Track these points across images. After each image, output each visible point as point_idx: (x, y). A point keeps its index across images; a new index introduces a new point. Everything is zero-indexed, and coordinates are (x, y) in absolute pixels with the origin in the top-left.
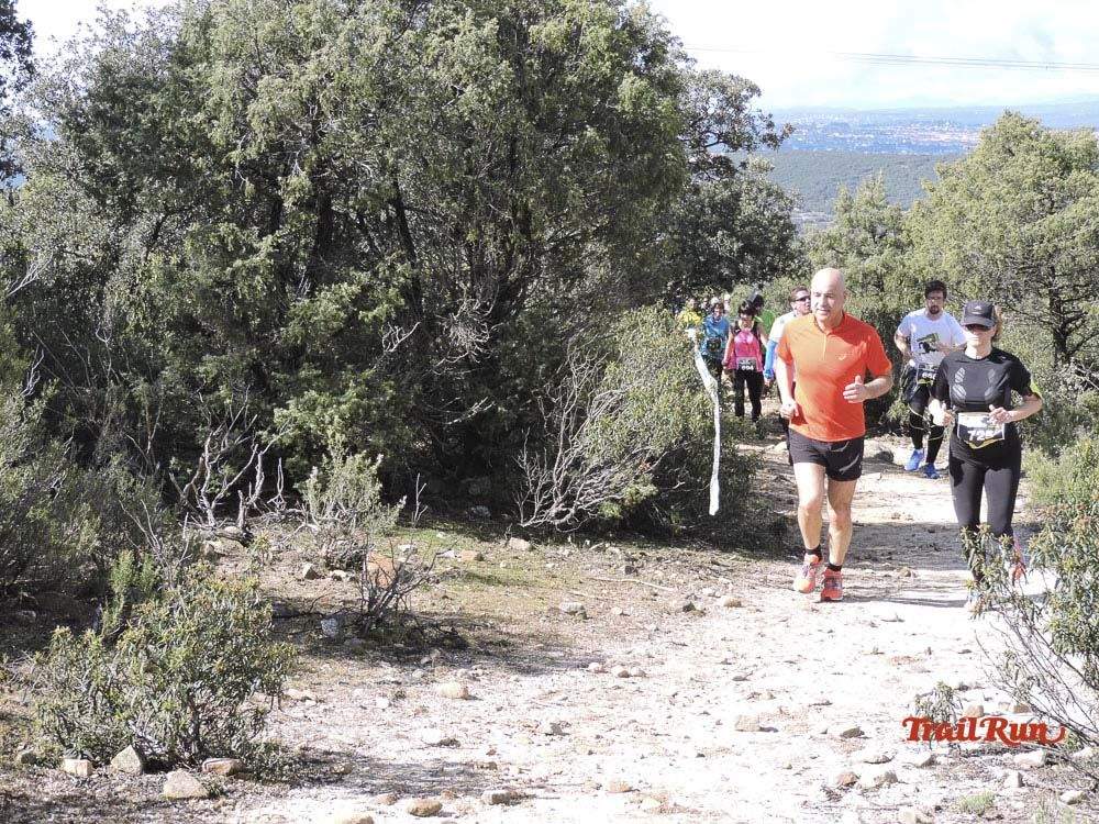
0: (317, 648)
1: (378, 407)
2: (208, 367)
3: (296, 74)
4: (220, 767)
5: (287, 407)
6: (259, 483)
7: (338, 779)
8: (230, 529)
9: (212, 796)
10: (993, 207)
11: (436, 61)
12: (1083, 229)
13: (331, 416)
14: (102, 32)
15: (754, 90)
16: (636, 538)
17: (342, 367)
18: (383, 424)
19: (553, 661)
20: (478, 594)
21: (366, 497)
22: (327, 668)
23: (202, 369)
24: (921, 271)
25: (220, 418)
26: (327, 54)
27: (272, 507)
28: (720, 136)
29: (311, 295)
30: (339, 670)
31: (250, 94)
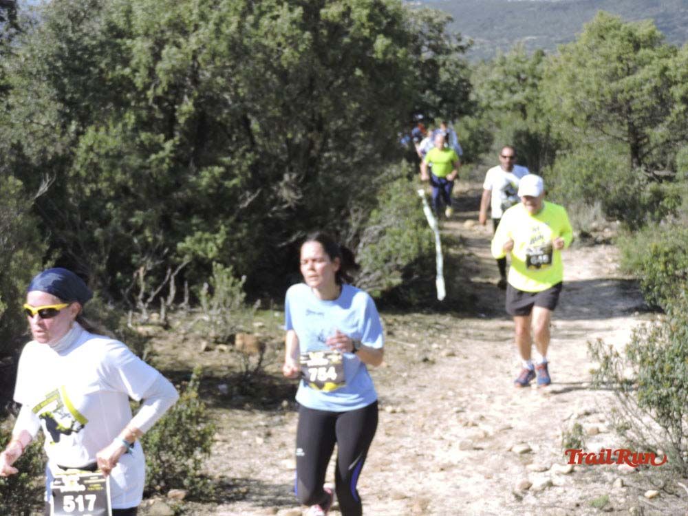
1: (238, 240)
2: (138, 218)
3: (184, 45)
4: (179, 495)
5: (184, 241)
6: (173, 292)
7: (242, 497)
8: (155, 317)
9: (177, 514)
10: (593, 72)
11: (266, 34)
12: (648, 85)
13: (211, 247)
15: (450, 19)
16: (390, 308)
17: (216, 215)
18: (242, 249)
21: (236, 301)
22: (225, 417)
23: (133, 220)
24: (550, 111)
25: (146, 248)
26: (203, 34)
27: (182, 309)
28: (430, 47)
29: (196, 174)
30: (232, 418)
31: (157, 57)
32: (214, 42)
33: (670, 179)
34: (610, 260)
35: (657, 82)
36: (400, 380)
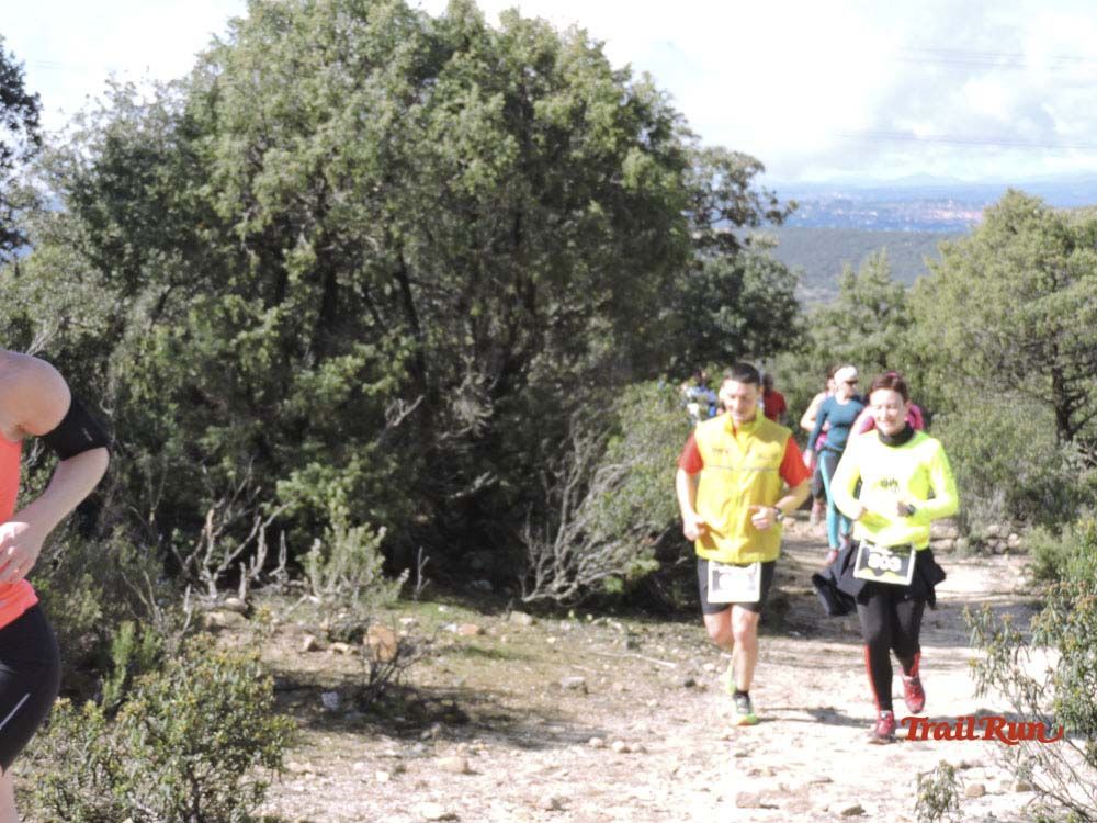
0: (318, 722)
1: (381, 480)
2: (211, 438)
3: (302, 147)
5: (289, 479)
6: (262, 554)
8: (232, 601)
10: (996, 285)
11: (441, 136)
12: (1086, 308)
13: (335, 489)
15: (758, 166)
16: (637, 613)
17: (345, 440)
18: (386, 498)
19: (554, 737)
20: (479, 668)
21: (368, 570)
22: (326, 740)
23: (205, 441)
24: (924, 348)
25: (223, 489)
26: (334, 128)
27: (274, 579)
28: (724, 212)
29: (315, 368)
30: (340, 744)
31: (257, 168)
32: (353, 144)
36: (642, 710)
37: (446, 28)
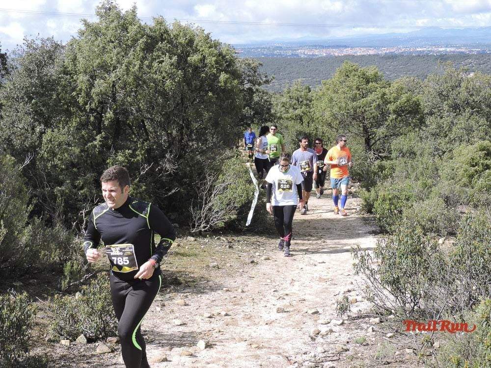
1: (140, 193)
2: (80, 182)
4: (113, 340)
9: (112, 351)
10: (343, 96)
11: (156, 72)
12: (374, 104)
14: (25, 47)
15: (260, 64)
16: (229, 233)
20: (181, 261)
24: (318, 119)
26: (119, 71)
28: (249, 81)
29: (115, 154)
31: (92, 86)
32: (125, 77)
33: (387, 158)
34: (356, 204)
35: (379, 101)
36: (238, 274)
37: (155, 32)
